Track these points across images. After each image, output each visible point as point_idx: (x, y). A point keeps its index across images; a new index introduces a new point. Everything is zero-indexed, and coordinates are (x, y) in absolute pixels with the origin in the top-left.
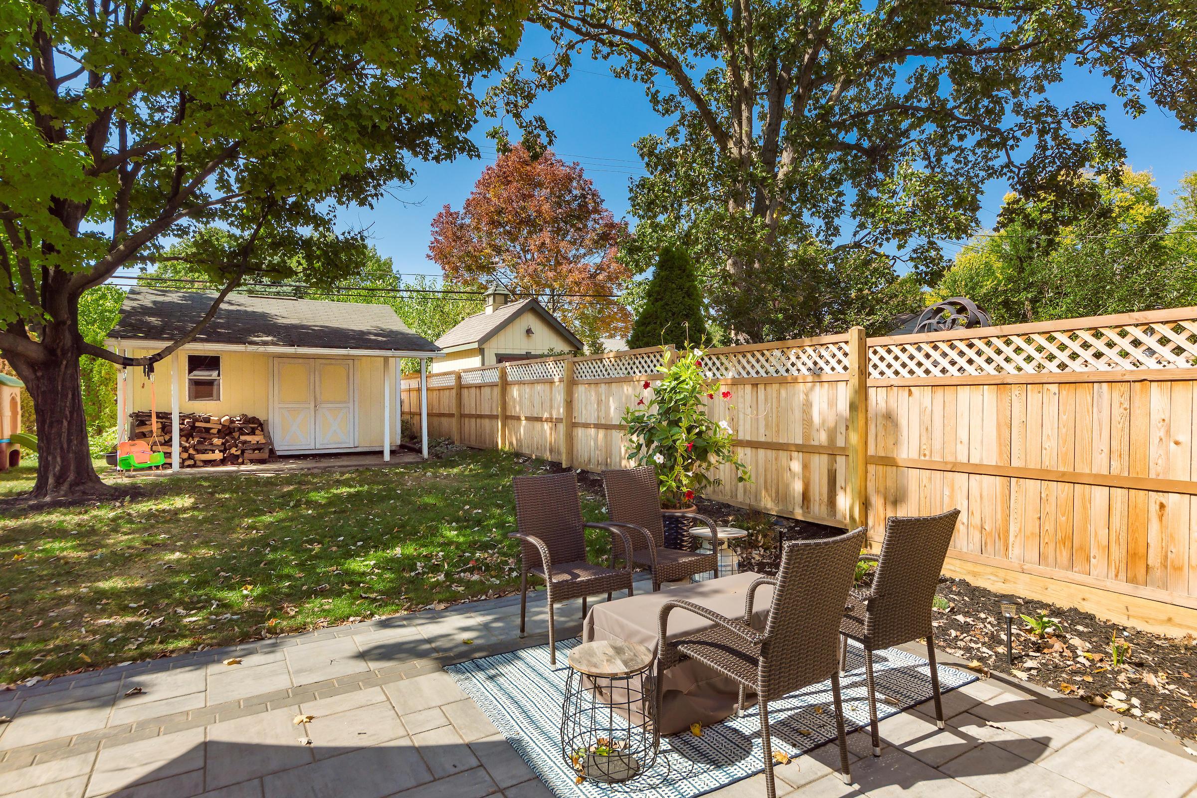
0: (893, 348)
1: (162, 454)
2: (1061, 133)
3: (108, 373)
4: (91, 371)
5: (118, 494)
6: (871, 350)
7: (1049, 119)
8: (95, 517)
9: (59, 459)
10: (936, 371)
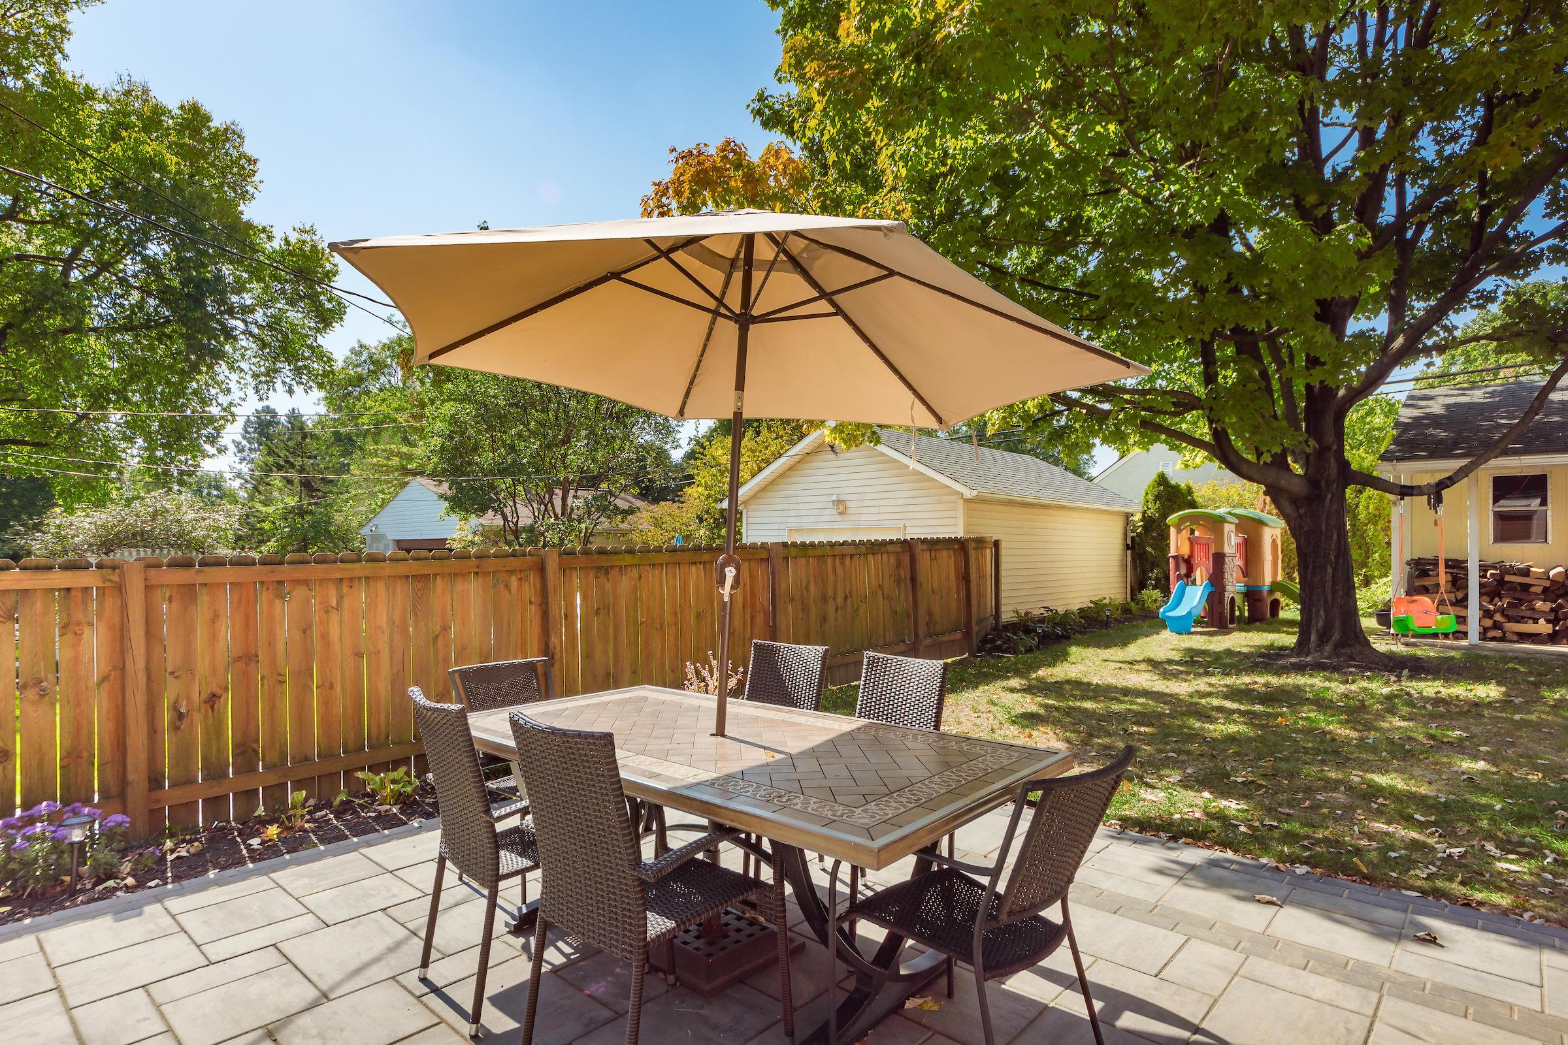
1: (1452, 617)
3: (1377, 509)
4: (1357, 506)
5: (1393, 665)
8: (1365, 689)
9: (1322, 613)
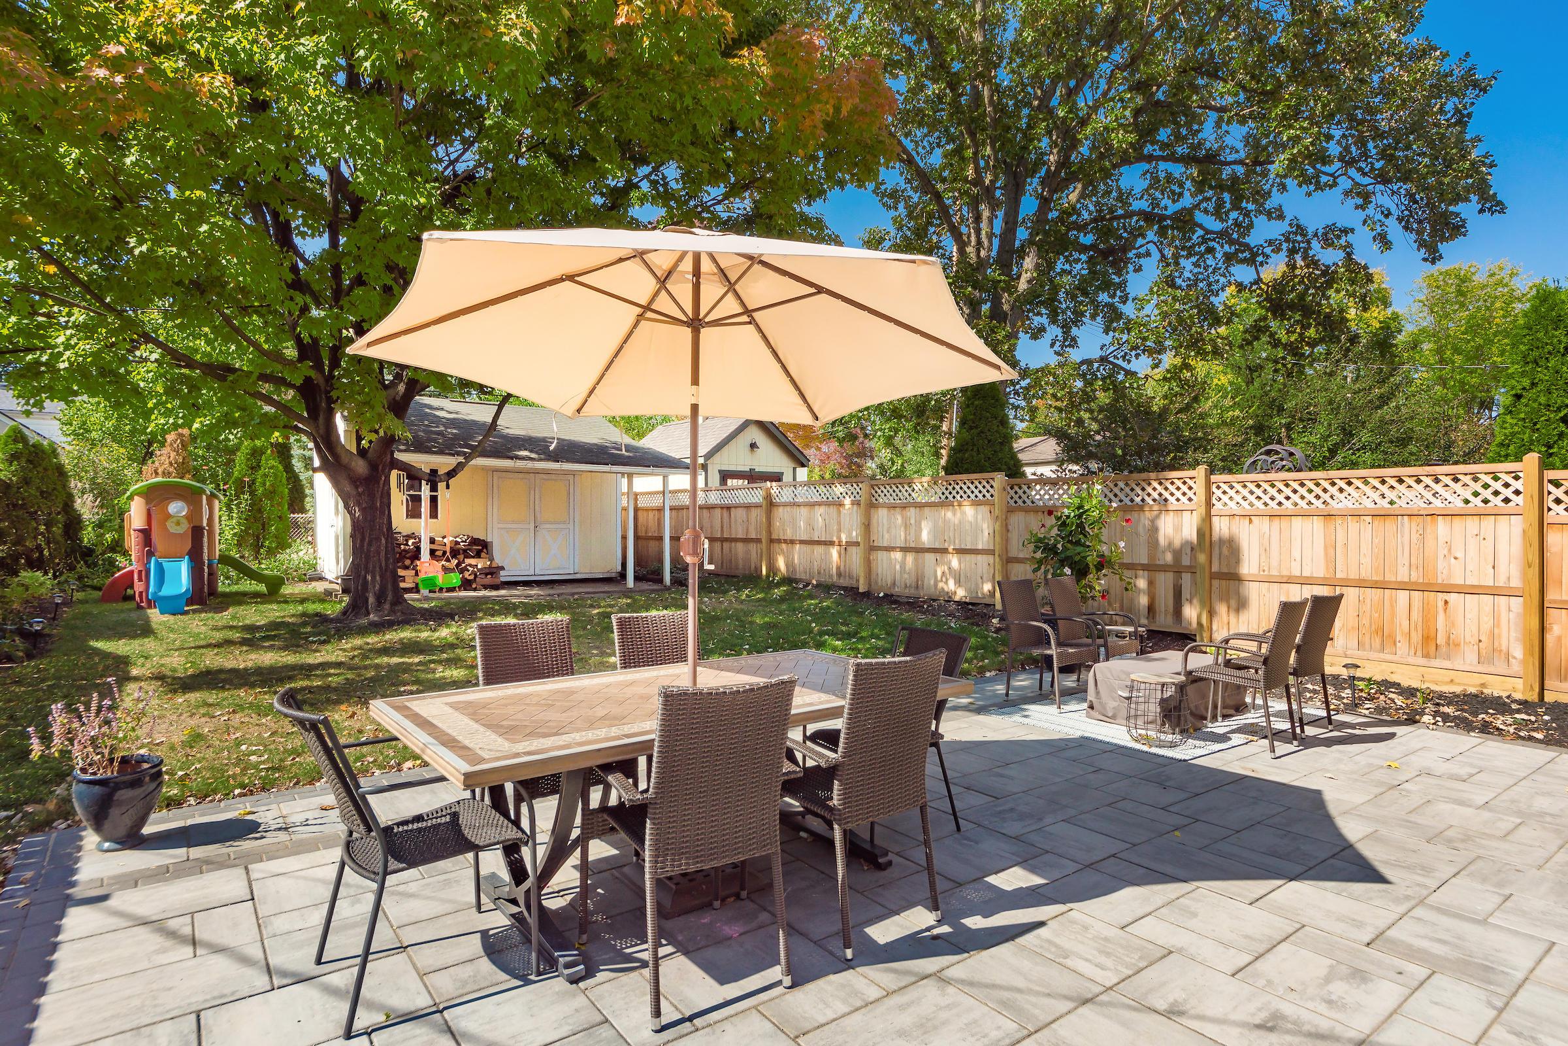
0: (1234, 484)
2: (1311, 253)
3: (272, 485)
5: (417, 616)
6: (1215, 486)
7: (1299, 238)
9: (378, 578)
10: (1273, 504)
